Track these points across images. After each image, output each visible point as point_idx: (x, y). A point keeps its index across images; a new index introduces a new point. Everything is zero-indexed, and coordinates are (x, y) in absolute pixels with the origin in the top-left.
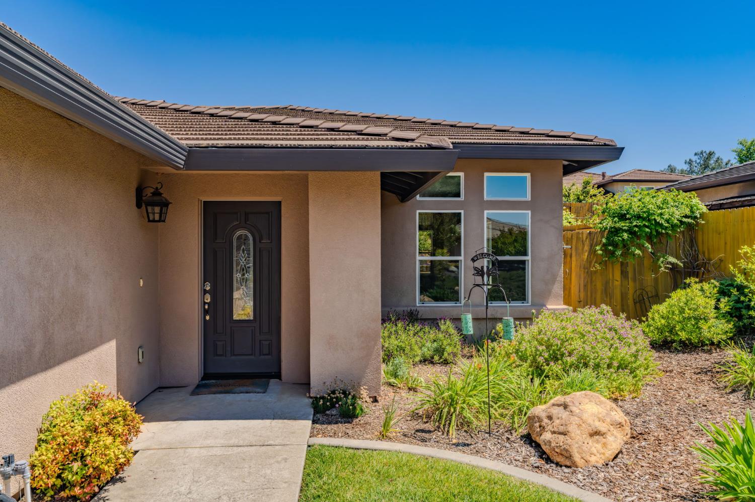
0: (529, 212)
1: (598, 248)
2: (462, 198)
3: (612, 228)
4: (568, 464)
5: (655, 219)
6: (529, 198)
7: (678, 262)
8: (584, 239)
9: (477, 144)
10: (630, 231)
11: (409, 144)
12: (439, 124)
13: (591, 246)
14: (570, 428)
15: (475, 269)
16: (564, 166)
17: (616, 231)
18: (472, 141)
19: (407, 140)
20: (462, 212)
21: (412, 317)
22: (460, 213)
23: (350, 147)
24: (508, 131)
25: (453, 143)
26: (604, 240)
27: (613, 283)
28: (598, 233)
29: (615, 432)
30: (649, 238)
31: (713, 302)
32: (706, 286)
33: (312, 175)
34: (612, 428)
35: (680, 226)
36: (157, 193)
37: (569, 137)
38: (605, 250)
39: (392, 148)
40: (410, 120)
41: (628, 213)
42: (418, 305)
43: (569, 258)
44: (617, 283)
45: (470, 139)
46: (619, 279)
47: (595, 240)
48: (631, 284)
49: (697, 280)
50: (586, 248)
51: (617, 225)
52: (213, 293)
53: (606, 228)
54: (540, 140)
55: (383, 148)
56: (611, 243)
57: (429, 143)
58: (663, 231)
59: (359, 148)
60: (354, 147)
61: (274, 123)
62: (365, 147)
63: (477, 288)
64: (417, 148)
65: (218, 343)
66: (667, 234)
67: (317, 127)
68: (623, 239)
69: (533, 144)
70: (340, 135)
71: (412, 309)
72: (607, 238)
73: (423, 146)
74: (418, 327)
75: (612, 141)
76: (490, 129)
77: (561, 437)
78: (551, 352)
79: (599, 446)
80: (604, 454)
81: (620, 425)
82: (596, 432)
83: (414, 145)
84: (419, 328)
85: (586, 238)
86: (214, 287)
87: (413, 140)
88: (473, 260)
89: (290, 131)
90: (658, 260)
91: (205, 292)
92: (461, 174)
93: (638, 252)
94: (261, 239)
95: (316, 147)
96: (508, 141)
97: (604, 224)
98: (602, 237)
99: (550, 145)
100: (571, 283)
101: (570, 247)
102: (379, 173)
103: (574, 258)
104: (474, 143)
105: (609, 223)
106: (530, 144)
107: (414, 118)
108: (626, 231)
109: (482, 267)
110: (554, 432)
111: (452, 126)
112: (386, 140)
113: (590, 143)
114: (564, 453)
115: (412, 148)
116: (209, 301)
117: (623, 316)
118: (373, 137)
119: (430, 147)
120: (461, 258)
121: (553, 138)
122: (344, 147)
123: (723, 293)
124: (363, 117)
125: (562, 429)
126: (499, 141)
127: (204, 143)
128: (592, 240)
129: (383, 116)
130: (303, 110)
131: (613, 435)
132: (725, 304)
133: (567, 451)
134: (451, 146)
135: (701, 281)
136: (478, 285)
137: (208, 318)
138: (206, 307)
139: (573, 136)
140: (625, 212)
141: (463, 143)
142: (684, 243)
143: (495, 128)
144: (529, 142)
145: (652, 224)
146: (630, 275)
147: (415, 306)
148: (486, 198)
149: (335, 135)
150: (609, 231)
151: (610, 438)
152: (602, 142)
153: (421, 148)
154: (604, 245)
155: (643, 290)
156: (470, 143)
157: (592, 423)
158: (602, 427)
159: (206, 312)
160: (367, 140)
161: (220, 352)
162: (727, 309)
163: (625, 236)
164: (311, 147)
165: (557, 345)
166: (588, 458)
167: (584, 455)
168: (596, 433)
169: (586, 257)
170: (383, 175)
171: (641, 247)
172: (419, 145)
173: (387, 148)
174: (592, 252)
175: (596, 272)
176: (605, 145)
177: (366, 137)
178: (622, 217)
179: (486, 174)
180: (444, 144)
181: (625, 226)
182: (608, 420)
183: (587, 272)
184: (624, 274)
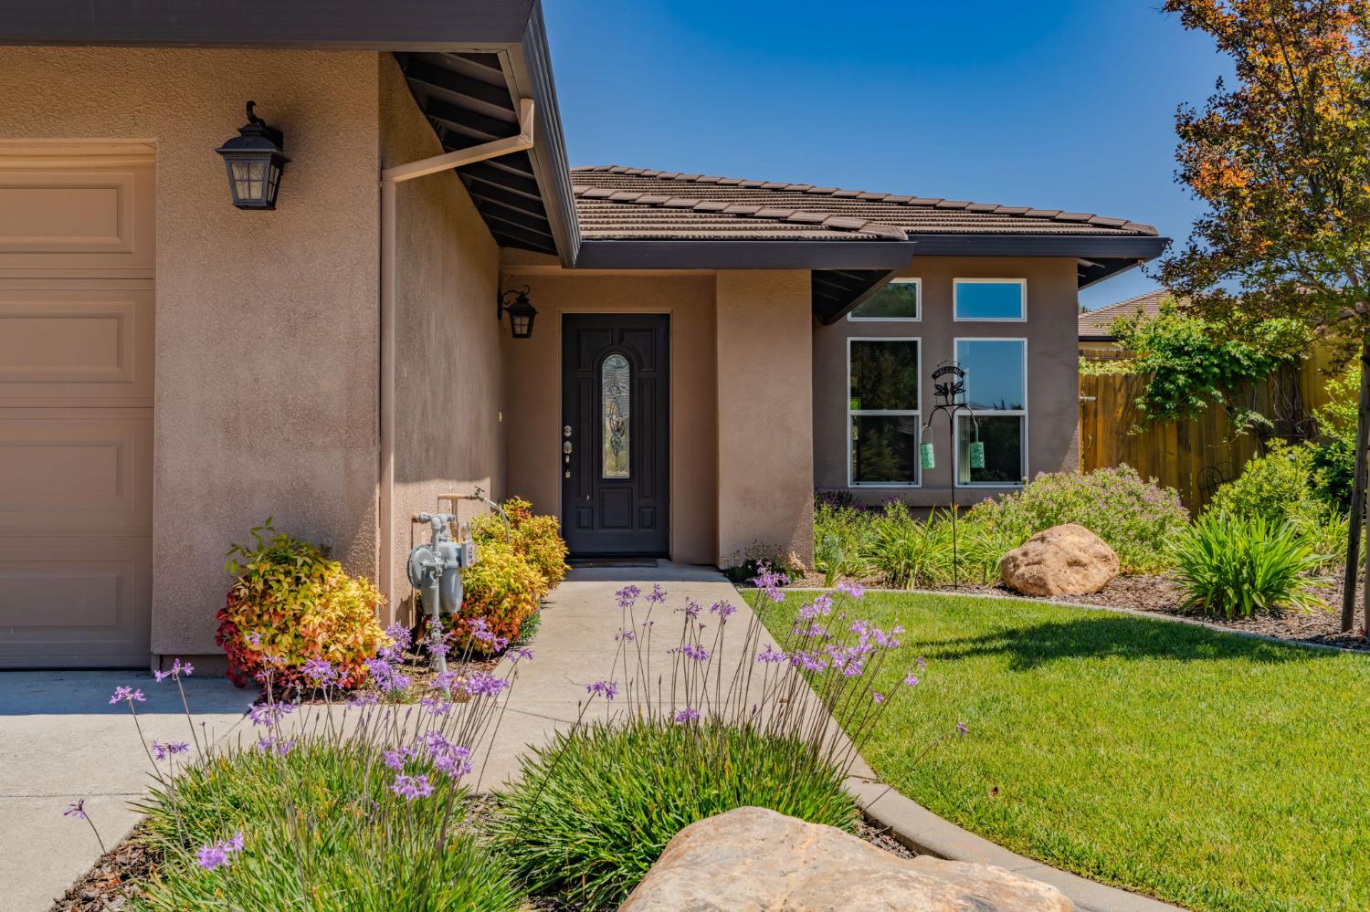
0: (1025, 340)
1: (1138, 400)
2: (919, 318)
3: (1161, 368)
4: (1042, 593)
5: (1229, 352)
6: (1024, 318)
7: (1266, 421)
8: (1117, 386)
9: (941, 233)
10: (1190, 373)
11: (853, 235)
12: (880, 200)
13: (1128, 396)
14: (1046, 556)
15: (937, 387)
16: (1081, 269)
17: (1167, 373)
18: (934, 229)
19: (849, 230)
20: (919, 339)
21: (841, 500)
22: (915, 343)
23: (779, 239)
24: (991, 212)
25: (908, 232)
26: (1149, 388)
27: (1165, 457)
28: (1140, 377)
29: (1099, 566)
30: (1220, 382)
31: (1305, 474)
32: (1297, 450)
33: (723, 277)
34: (1095, 560)
35: (1271, 364)
36: (522, 299)
37: (1086, 222)
38: (1152, 405)
39: (831, 239)
40: (831, 193)
41: (1187, 345)
42: (849, 486)
43: (1092, 416)
44: (1172, 458)
45: (930, 225)
46: (1175, 452)
47: (1135, 389)
48: (1193, 459)
49: (1285, 442)
50: (1121, 399)
51: (1169, 364)
52: (575, 440)
53: (1153, 369)
54: (1040, 226)
55: (820, 239)
56: (1159, 390)
57: (878, 233)
58: (1244, 372)
59: (789, 239)
60: (784, 239)
61: (653, 205)
62: (799, 239)
63: (940, 410)
64: (863, 239)
65: (582, 510)
66: (1249, 376)
67: (720, 211)
68: (1178, 387)
69: (1028, 233)
70: (757, 222)
71: (842, 491)
72: (1155, 385)
73: (871, 236)
74: (851, 511)
75: (1150, 228)
76: (963, 208)
77: (1036, 567)
78: (1044, 520)
79: (1079, 577)
80: (1084, 586)
81: (1106, 559)
82: (1076, 562)
83: (859, 235)
84: (854, 513)
85: (1121, 384)
86: (576, 432)
87: (856, 230)
88: (935, 377)
89: (686, 217)
90: (1236, 417)
91: (565, 439)
92: (917, 281)
93: (1201, 403)
94: (641, 366)
95: (736, 239)
96: (990, 229)
97: (1149, 362)
98: (1147, 382)
99: (1054, 234)
100: (1095, 454)
101: (1094, 398)
102: (809, 273)
103: (1100, 418)
104: (937, 233)
105: (1156, 360)
106: (1023, 233)
107: (838, 189)
108: (1182, 373)
109: (946, 384)
110: (1026, 565)
111: (901, 204)
112: (822, 229)
113: (1116, 231)
114: (1038, 582)
115: (856, 239)
116: (570, 452)
117: (1154, 481)
118: (804, 226)
119: (880, 238)
120: (918, 412)
121: (1060, 224)
122: (772, 239)
123: (1321, 461)
124: (747, 187)
125: (1036, 559)
126: (975, 229)
127: (598, 234)
128: (1129, 388)
129: (783, 186)
130: (638, 175)
131: (1096, 567)
132: (1322, 479)
133: (1041, 579)
134: (906, 237)
135: (1290, 444)
136: (941, 407)
137: (568, 475)
138: (568, 460)
139: (1093, 220)
140: (1182, 343)
141: (920, 233)
142: (1281, 392)
143: (971, 207)
144: (1021, 230)
145: (1225, 360)
146: (1193, 443)
147: (846, 487)
148: (956, 318)
149: (751, 222)
150: (1158, 374)
151: (1092, 570)
152: (1135, 230)
153: (868, 239)
154: (1150, 396)
155: (1214, 468)
156: (931, 233)
157: (1070, 551)
158: (1084, 558)
159: (565, 467)
160: (797, 229)
161: (585, 522)
162: (1325, 483)
163: (1181, 380)
164: (730, 239)
165: (1052, 510)
166: (1065, 586)
167: (1059, 583)
168: (1074, 563)
169: (1120, 415)
170: (815, 274)
171: (1207, 397)
172: (865, 236)
173: (826, 239)
174: (1130, 406)
175: (1137, 437)
176: (1140, 234)
177: (795, 226)
178: (1179, 351)
179: (957, 281)
180: (897, 235)
181: (1181, 365)
182: (1091, 551)
183: (1123, 440)
184: (1182, 442)
